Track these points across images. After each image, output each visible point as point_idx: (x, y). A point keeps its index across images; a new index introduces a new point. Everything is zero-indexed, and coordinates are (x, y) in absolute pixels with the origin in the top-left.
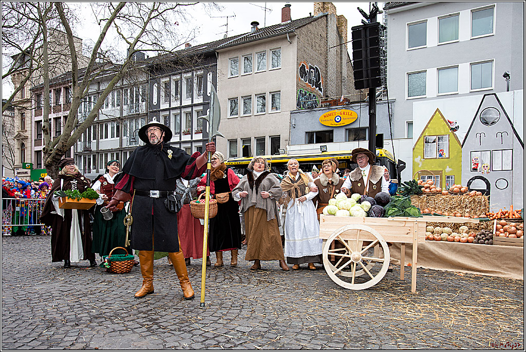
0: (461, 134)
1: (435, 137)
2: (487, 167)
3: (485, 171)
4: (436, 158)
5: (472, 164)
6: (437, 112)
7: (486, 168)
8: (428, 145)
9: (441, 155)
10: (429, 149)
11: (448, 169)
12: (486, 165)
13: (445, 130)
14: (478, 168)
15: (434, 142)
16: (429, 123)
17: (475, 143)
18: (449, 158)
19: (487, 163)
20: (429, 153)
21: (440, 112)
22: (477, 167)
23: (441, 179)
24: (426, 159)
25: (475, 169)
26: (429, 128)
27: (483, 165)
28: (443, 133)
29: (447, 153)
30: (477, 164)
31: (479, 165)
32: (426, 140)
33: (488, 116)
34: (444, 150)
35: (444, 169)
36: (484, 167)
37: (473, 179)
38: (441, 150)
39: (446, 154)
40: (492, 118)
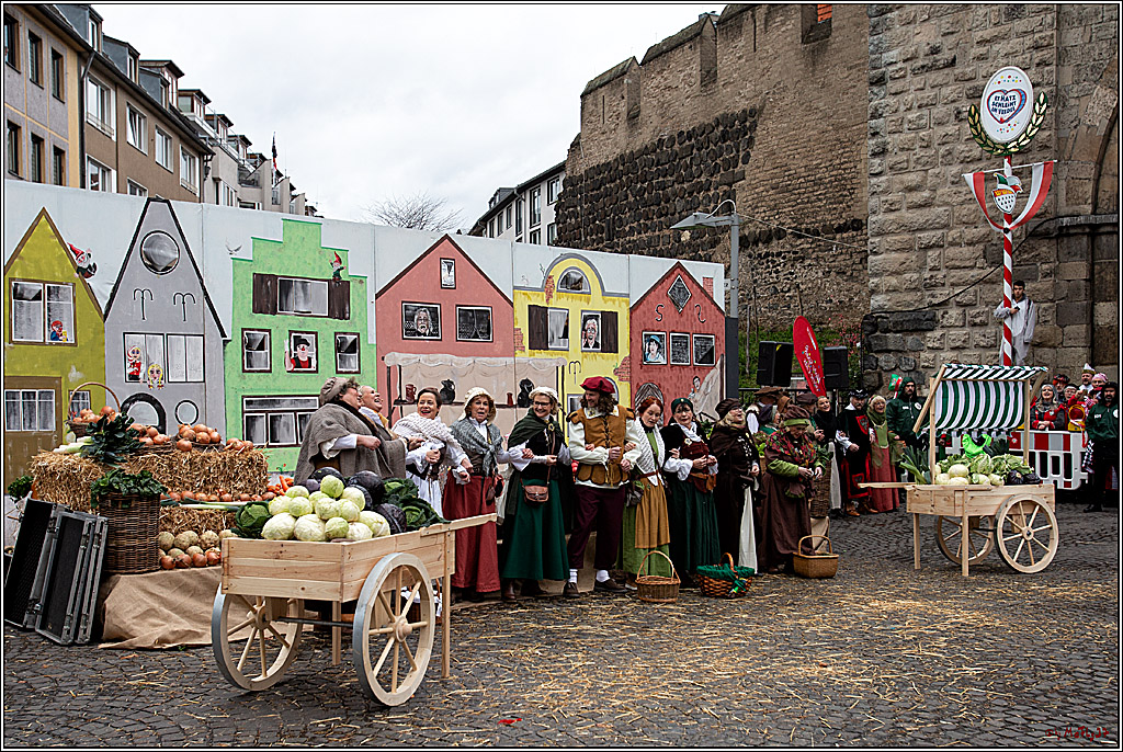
0: (101, 285)
1: (39, 287)
2: (158, 371)
3: (155, 381)
4: (44, 343)
5: (128, 365)
6: (43, 219)
7: (156, 375)
8: (21, 305)
9: (55, 336)
10: (24, 317)
11: (74, 374)
12: (155, 369)
13: (63, 271)
14: (141, 375)
15: (38, 297)
16: (22, 243)
17: (132, 313)
18: (75, 345)
19: (158, 363)
20: (24, 326)
21: (49, 220)
22: (138, 372)
23: (59, 399)
24: (18, 343)
25: (134, 377)
26: (21, 258)
27: (150, 369)
28: (59, 276)
29: (70, 330)
30: (139, 365)
31: (143, 367)
32: (15, 290)
33: (156, 251)
34: (64, 323)
35: (66, 372)
36: (152, 372)
37: (131, 400)
38: (56, 323)
39: (68, 335)
40: (165, 257)
